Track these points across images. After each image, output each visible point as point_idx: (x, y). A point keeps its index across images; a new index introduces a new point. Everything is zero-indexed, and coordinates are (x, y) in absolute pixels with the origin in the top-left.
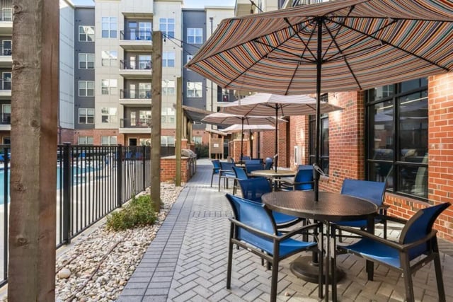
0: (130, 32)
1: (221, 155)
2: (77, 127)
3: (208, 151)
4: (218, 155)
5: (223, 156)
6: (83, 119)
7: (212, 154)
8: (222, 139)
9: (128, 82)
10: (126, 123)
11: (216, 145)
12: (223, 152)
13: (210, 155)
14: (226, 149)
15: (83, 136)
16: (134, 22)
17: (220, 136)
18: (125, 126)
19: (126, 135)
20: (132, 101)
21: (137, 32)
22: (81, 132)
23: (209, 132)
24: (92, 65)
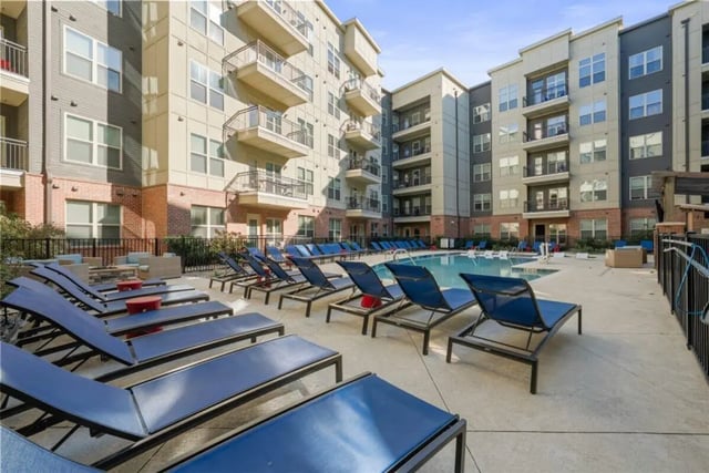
0: (534, 94)
2: (472, 214)
6: (478, 206)
9: (532, 156)
10: (530, 206)
15: (479, 224)
16: (538, 80)
18: (529, 210)
19: (530, 220)
20: (539, 178)
21: (544, 91)
22: (477, 219)
24: (488, 146)
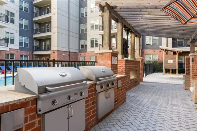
1: (175, 70)
2: (80, 51)
3: (162, 67)
4: (172, 70)
5: (177, 71)
6: (82, 47)
7: (166, 69)
8: (177, 55)
11: (170, 61)
12: (177, 68)
13: (164, 70)
14: (181, 65)
15: (82, 57)
17: (175, 53)
22: (82, 54)
23: (163, 50)
